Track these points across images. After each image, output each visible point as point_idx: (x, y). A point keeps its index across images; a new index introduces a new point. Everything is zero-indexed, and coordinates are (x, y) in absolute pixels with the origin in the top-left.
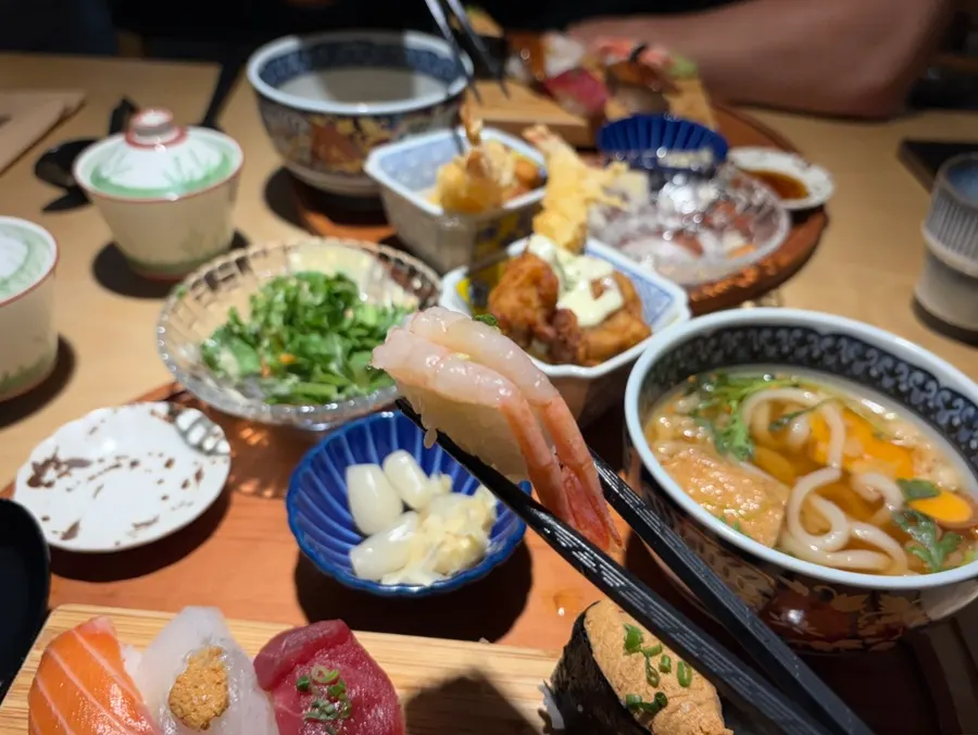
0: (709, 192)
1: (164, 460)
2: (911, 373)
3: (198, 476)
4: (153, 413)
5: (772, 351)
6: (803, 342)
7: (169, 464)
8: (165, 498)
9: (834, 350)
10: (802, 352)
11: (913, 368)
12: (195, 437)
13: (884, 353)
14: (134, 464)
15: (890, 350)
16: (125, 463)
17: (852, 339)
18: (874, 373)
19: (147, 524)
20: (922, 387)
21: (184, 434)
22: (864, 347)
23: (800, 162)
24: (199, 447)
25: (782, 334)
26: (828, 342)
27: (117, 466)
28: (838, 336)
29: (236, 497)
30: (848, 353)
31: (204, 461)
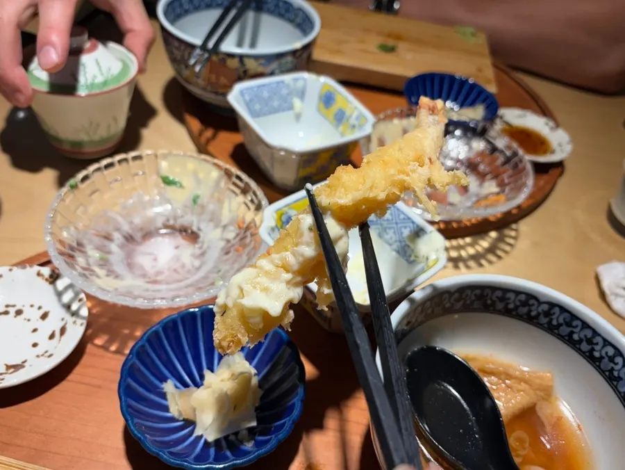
0: (479, 145)
1: (41, 312)
2: (604, 346)
3: (63, 331)
4: (39, 274)
5: (500, 306)
6: (524, 304)
7: (44, 316)
8: (35, 345)
9: (547, 314)
10: (524, 310)
11: (607, 342)
12: (67, 297)
13: (586, 325)
14: (19, 312)
15: (592, 325)
16: (12, 311)
17: (563, 309)
18: (576, 337)
19: (17, 367)
20: (612, 359)
21: (59, 295)
22: (572, 317)
23: (551, 124)
24: (68, 307)
25: (511, 296)
26: (545, 307)
27: (6, 313)
28: (553, 305)
29: (89, 348)
30: (558, 318)
31: (70, 319)
